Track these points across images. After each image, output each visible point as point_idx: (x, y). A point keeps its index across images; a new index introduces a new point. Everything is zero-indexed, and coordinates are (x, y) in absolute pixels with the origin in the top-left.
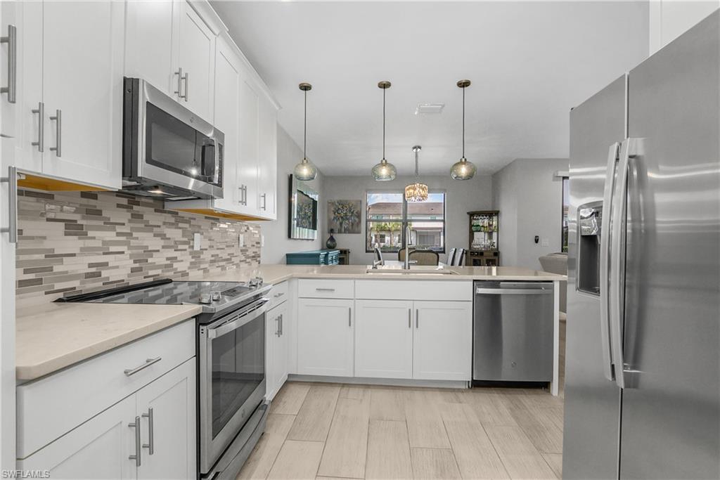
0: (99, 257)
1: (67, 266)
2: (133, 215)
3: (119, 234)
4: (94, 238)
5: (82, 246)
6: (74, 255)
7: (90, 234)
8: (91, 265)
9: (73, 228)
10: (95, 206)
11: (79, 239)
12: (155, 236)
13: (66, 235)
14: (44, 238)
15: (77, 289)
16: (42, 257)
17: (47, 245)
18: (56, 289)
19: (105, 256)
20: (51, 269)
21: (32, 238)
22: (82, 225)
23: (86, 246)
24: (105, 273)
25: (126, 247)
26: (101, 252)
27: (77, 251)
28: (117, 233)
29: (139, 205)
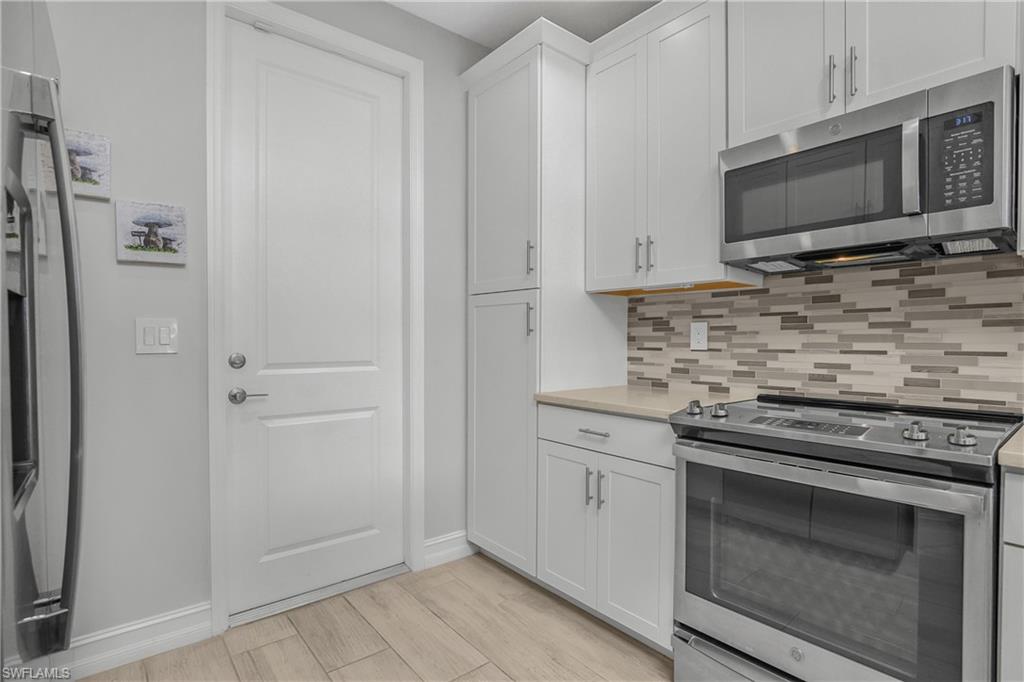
0: (834, 355)
1: (785, 362)
2: (912, 294)
3: (872, 325)
4: (824, 332)
5: (806, 342)
6: (793, 351)
7: (817, 326)
8: (818, 366)
9: (791, 321)
10: (828, 292)
11: (800, 333)
12: (985, 324)
13: (782, 329)
14: (757, 333)
15: (797, 391)
16: (754, 351)
17: (760, 339)
18: (769, 384)
19: (843, 355)
20: (764, 364)
21: (745, 333)
22: (806, 317)
23: (810, 341)
24: (843, 379)
25: (893, 345)
26: (838, 350)
27: (797, 347)
28: (870, 324)
29: (934, 273)
